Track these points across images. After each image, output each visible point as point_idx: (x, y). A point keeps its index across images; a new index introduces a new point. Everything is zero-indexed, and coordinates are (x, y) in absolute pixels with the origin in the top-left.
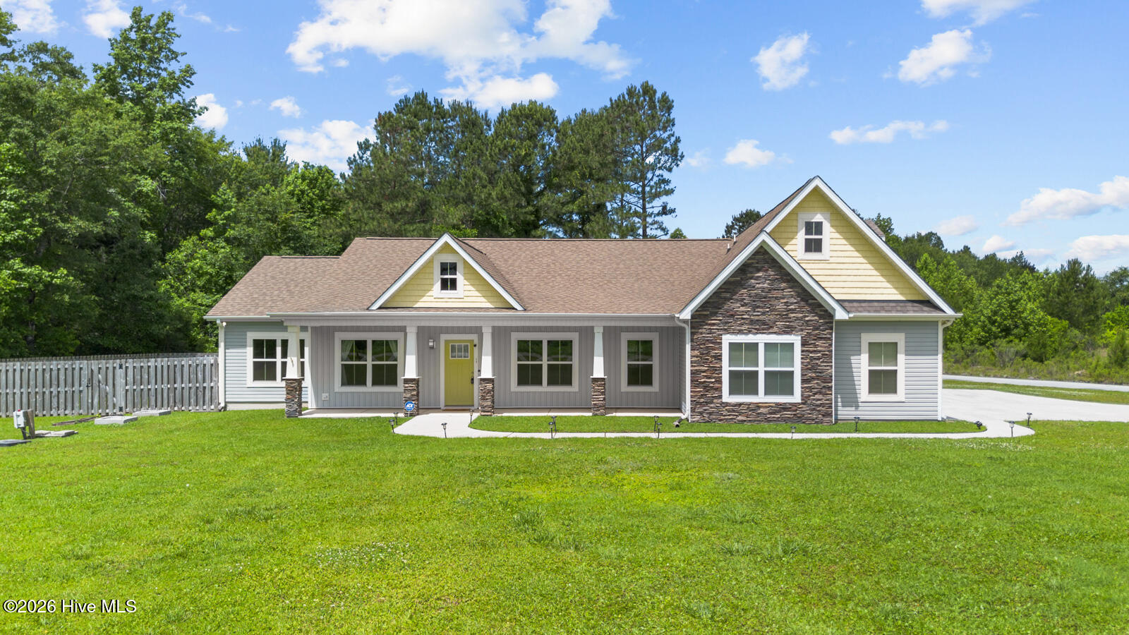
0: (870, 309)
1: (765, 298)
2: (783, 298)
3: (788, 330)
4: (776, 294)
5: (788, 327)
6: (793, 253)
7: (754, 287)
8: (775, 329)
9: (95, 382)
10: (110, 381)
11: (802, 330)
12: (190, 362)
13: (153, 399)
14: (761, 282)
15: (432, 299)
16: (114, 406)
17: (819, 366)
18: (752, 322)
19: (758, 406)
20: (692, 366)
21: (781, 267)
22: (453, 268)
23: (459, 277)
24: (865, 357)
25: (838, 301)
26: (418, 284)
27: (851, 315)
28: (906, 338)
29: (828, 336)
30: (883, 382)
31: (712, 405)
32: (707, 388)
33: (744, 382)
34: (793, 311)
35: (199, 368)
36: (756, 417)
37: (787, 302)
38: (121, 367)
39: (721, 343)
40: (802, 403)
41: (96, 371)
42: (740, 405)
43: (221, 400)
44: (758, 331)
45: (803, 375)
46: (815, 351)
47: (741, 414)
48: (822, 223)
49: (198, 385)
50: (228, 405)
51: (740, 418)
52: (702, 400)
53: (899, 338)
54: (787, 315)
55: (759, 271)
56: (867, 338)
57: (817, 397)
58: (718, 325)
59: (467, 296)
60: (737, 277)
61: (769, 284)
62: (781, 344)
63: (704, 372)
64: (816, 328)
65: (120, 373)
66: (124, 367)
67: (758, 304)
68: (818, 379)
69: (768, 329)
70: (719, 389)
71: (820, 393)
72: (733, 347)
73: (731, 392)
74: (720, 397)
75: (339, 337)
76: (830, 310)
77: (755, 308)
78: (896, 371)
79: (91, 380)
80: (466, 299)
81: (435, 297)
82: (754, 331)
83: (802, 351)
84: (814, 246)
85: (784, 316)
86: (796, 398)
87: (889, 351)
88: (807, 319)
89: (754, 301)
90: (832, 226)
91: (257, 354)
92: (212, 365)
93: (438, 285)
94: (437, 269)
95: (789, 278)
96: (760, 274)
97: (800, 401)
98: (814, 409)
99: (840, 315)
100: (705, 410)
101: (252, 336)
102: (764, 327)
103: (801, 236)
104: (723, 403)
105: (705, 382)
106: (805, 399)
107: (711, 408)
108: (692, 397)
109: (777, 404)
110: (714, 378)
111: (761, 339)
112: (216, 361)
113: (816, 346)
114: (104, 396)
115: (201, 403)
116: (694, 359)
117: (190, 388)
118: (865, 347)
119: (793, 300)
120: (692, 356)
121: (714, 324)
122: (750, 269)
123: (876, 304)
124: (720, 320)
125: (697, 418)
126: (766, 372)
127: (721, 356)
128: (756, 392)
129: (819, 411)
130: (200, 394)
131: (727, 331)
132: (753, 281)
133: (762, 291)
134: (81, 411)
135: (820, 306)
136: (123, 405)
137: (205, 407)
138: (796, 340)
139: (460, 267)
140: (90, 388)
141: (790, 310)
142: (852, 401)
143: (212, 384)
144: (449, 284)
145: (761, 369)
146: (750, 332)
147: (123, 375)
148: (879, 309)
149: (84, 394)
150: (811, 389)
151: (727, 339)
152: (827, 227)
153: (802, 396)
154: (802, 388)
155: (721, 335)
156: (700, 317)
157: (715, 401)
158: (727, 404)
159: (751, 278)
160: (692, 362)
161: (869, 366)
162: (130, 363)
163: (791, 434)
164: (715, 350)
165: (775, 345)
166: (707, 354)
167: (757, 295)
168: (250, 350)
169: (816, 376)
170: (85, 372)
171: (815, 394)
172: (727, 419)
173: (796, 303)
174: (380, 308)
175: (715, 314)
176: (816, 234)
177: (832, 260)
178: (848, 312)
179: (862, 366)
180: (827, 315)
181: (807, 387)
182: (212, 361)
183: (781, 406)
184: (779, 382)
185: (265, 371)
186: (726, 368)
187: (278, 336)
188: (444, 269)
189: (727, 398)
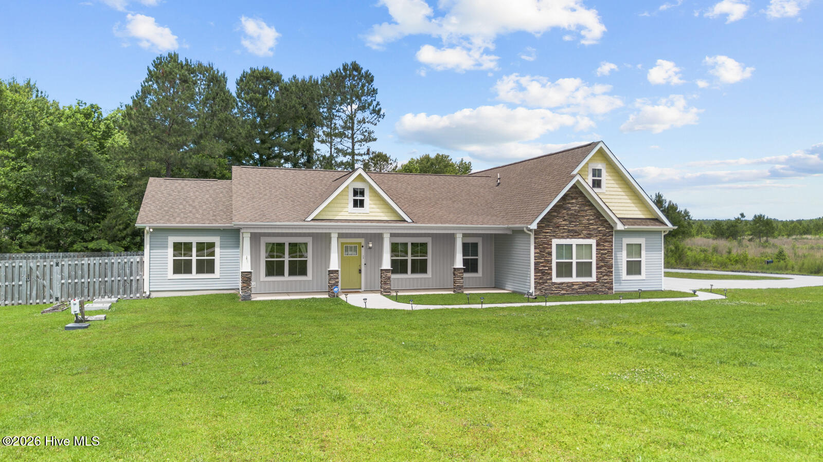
0: (628, 223)
1: (576, 216)
2: (586, 216)
3: (589, 236)
4: (583, 213)
5: (589, 234)
7: (570, 209)
8: (582, 236)
9: (34, 277)
10: (48, 277)
11: (597, 236)
12: (119, 261)
13: (86, 290)
14: (574, 206)
15: (347, 214)
16: (51, 296)
17: (606, 258)
18: (569, 231)
19: (572, 284)
20: (535, 259)
21: (585, 197)
22: (362, 192)
23: (367, 199)
24: (624, 253)
25: (619, 219)
26: (338, 203)
27: (626, 227)
28: (646, 241)
29: (611, 240)
30: (634, 268)
31: (547, 284)
32: (543, 273)
33: (565, 269)
34: (592, 224)
35: (127, 265)
36: (571, 291)
37: (588, 219)
38: (57, 265)
39: (551, 244)
40: (597, 282)
41: (34, 268)
42: (562, 284)
43: (146, 289)
44: (573, 237)
45: (597, 264)
46: (603, 249)
47: (563, 289)
48: (601, 169)
49: (126, 278)
50: (151, 293)
51: (563, 292)
52: (541, 281)
53: (642, 241)
54: (588, 227)
55: (573, 198)
56: (627, 241)
57: (605, 277)
58: (550, 233)
59: (372, 211)
60: (561, 202)
61: (578, 207)
62: (565, 245)
63: (541, 263)
64: (604, 235)
65: (56, 270)
66: (60, 265)
67: (573, 220)
68: (605, 267)
69: (578, 235)
70: (550, 274)
71: (607, 275)
72: (559, 247)
73: (558, 276)
74: (551, 279)
75: (264, 241)
76: (612, 224)
77: (571, 222)
78: (641, 261)
79: (29, 276)
80: (371, 214)
81: (349, 212)
82: (570, 237)
83: (597, 249)
84: (597, 184)
85: (587, 228)
86: (594, 279)
87: (637, 249)
88: (599, 229)
89: (570, 218)
90: (607, 172)
91: (177, 253)
92: (138, 262)
93: (352, 203)
94: (351, 193)
95: (589, 203)
96: (574, 201)
97: (596, 281)
98: (603, 285)
99: (620, 227)
100: (543, 287)
101: (172, 239)
102: (575, 234)
103: (590, 177)
104: (553, 283)
105: (543, 269)
106: (598, 279)
107: (546, 286)
108: (535, 279)
109: (583, 283)
110: (548, 267)
111: (574, 242)
112: (141, 259)
113: (604, 246)
114: (42, 288)
115: (129, 292)
116: (537, 255)
117: (119, 281)
118: (624, 247)
119: (591, 217)
120: (535, 253)
121: (547, 232)
122: (568, 198)
123: (631, 220)
124: (551, 230)
125: (538, 293)
126: (577, 263)
127: (551, 252)
128: (571, 276)
129: (606, 286)
130: (128, 285)
131: (555, 237)
132: (570, 205)
133: (575, 212)
134: (20, 302)
135: (606, 221)
136: (59, 295)
137: (132, 296)
138: (593, 242)
139: (367, 193)
140: (29, 283)
141: (591, 223)
142: (619, 279)
143: (138, 278)
144: (359, 204)
145: (574, 261)
146: (568, 237)
147: (59, 271)
148: (633, 223)
149: (24, 288)
150: (601, 272)
151: (555, 242)
152: (604, 173)
153: (597, 277)
154: (597, 272)
155: (551, 239)
156: (540, 227)
157: (548, 281)
158: (555, 283)
159: (569, 203)
160: (535, 257)
161: (627, 258)
162: (66, 262)
163: (619, 301)
164: (548, 249)
165: (562, 245)
166: (544, 252)
167: (572, 214)
168: (171, 251)
169: (604, 264)
170: (24, 270)
171: (604, 276)
172: (555, 293)
173: (593, 219)
174: (312, 220)
175: (548, 226)
176: (598, 177)
177: (607, 193)
178: (624, 225)
179: (623, 258)
180: (610, 227)
181: (599, 272)
182: (138, 260)
183: (586, 285)
184: (584, 269)
185: (181, 267)
186: (554, 260)
187: (194, 240)
188: (356, 193)
189: (555, 279)
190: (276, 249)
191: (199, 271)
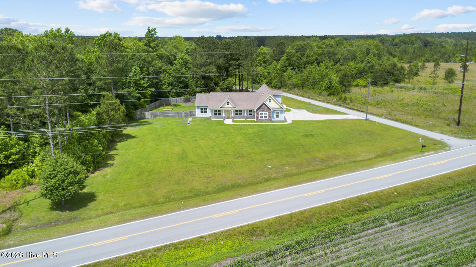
0: (276, 109)
3: (267, 111)
4: (265, 108)
6: (267, 103)
10: (182, 113)
13: (188, 116)
14: (264, 106)
17: (270, 115)
22: (228, 103)
23: (229, 104)
25: (272, 108)
26: (224, 105)
27: (274, 110)
29: (271, 112)
30: (277, 116)
31: (258, 120)
33: (262, 117)
36: (263, 121)
38: (184, 112)
47: (261, 121)
48: (271, 99)
53: (279, 112)
56: (276, 112)
59: (230, 106)
60: (261, 106)
64: (269, 111)
72: (261, 113)
75: (214, 109)
78: (279, 115)
81: (226, 106)
83: (268, 114)
84: (270, 102)
86: (267, 119)
87: (278, 113)
91: (201, 110)
95: (266, 106)
99: (272, 110)
101: (200, 108)
102: (264, 111)
103: (268, 101)
108: (256, 119)
110: (258, 117)
111: (263, 112)
115: (194, 116)
117: (193, 114)
119: (267, 108)
120: (256, 114)
124: (259, 110)
125: (256, 121)
126: (264, 116)
129: (270, 120)
135: (270, 109)
136: (184, 116)
138: (267, 112)
140: (180, 114)
142: (274, 119)
143: (195, 114)
151: (260, 113)
156: (257, 110)
163: (267, 123)
165: (265, 113)
166: (258, 114)
167: (263, 108)
168: (200, 110)
169: (269, 117)
174: (220, 108)
177: (271, 104)
179: (275, 115)
182: (195, 111)
183: (266, 120)
184: (266, 117)
185: (202, 112)
186: (260, 116)
187: (204, 108)
188: (227, 103)
189: (260, 119)
190: (216, 111)
191: (205, 113)
